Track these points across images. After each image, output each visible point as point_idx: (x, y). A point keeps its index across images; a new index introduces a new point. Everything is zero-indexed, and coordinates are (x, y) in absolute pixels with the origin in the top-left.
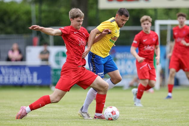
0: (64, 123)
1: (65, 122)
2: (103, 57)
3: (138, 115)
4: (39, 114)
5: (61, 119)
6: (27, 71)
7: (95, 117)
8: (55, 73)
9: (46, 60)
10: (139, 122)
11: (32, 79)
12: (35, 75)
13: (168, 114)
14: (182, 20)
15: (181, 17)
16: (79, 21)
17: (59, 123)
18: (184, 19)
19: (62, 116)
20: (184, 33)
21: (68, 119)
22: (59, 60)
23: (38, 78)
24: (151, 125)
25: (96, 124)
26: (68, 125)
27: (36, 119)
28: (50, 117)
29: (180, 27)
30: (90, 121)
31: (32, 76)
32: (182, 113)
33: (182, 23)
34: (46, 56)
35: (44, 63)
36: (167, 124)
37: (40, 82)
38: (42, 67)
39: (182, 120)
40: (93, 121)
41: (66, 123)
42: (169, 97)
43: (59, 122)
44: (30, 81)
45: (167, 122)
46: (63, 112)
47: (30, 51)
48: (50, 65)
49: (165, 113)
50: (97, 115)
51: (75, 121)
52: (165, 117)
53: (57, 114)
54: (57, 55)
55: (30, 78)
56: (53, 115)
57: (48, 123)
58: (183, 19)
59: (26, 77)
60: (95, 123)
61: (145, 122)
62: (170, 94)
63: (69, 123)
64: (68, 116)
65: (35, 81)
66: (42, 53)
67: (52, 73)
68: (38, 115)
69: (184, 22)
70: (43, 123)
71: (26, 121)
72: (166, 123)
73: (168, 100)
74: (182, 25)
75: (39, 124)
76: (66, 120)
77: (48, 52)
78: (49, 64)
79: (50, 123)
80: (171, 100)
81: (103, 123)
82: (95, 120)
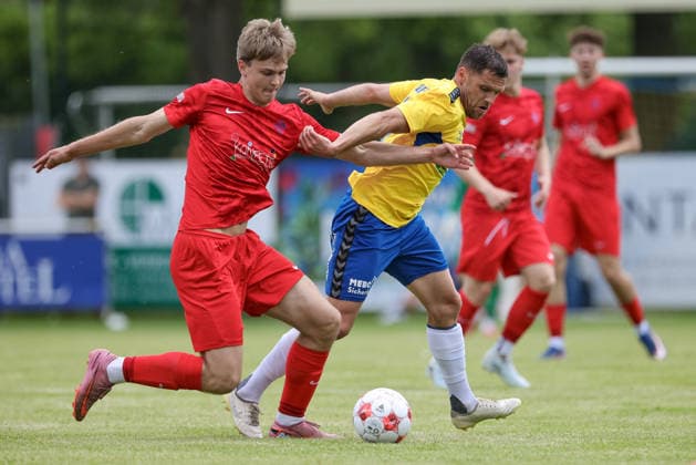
0: (158, 454)
1: (160, 450)
2: (394, 223)
3: (436, 420)
4: (60, 419)
5: (146, 438)
6: (15, 254)
7: (273, 430)
8: (122, 264)
9: (88, 212)
10: (441, 449)
11: (35, 286)
12: (45, 270)
13: (551, 418)
14: (587, 56)
15: (585, 46)
16: (270, 73)
17: (138, 453)
18: (598, 52)
19: (147, 427)
20: (597, 104)
21: (170, 439)
22: (136, 214)
23: (56, 284)
24: (487, 458)
25: (277, 457)
26: (173, 459)
27: (51, 437)
28: (105, 431)
29: (581, 82)
30: (254, 444)
31: (35, 274)
32: (605, 412)
33: (586, 68)
34: (84, 198)
35: (80, 226)
36: (549, 454)
37: (62, 296)
38: (70, 239)
39: (605, 441)
40: (266, 447)
41: (165, 452)
42: (554, 352)
43: (137, 450)
44: (25, 293)
45: (549, 446)
46: (152, 413)
47: (24, 179)
48: (102, 233)
49: (539, 412)
50: (282, 423)
51: (198, 446)
52: (539, 429)
53: (127, 419)
54: (129, 193)
55: (24, 282)
56: (112, 424)
57: (95, 454)
58: (591, 51)
59: (11, 280)
60: (274, 452)
61: (463, 446)
62: (556, 342)
63: (176, 455)
64: (171, 428)
65: (46, 293)
66: (70, 187)
67: (110, 262)
68: (57, 425)
69: (594, 63)
70: (77, 454)
71: (12, 448)
72: (546, 451)
73: (553, 362)
74: (587, 76)
75: (60, 459)
76: (163, 443)
77: (91, 184)
78: (96, 231)
79: (101, 455)
80: (563, 361)
81: (303, 452)
82: (273, 443)
